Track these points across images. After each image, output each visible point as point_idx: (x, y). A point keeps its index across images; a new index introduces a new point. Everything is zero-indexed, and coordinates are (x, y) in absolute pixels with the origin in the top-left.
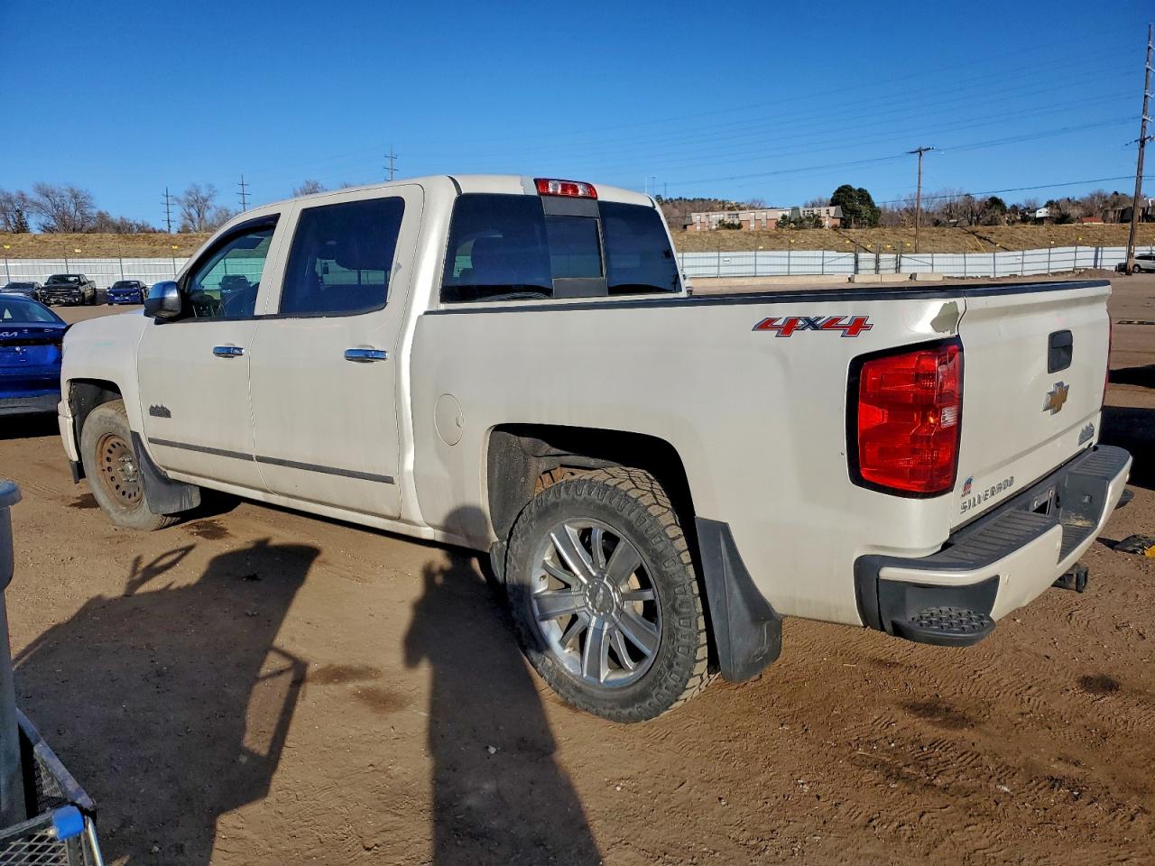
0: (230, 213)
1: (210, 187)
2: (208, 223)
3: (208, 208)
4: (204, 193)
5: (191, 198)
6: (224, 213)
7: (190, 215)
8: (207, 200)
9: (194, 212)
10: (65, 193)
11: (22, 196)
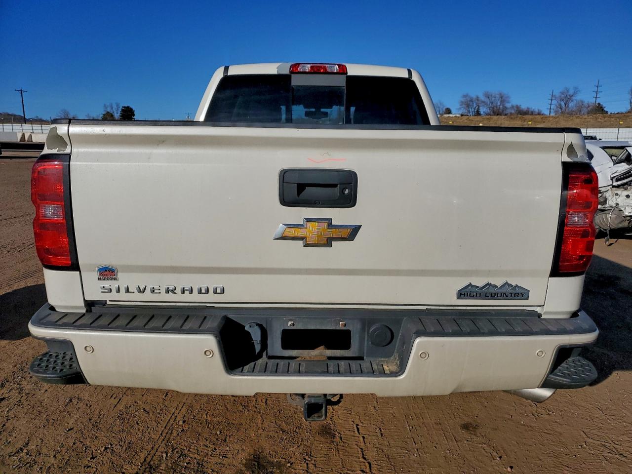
0: (584, 103)
1: (576, 88)
2: (570, 110)
3: (572, 101)
4: (571, 92)
5: (563, 96)
6: (580, 103)
7: (560, 105)
8: (572, 96)
9: (563, 104)
10: (497, 96)
11: (478, 99)
